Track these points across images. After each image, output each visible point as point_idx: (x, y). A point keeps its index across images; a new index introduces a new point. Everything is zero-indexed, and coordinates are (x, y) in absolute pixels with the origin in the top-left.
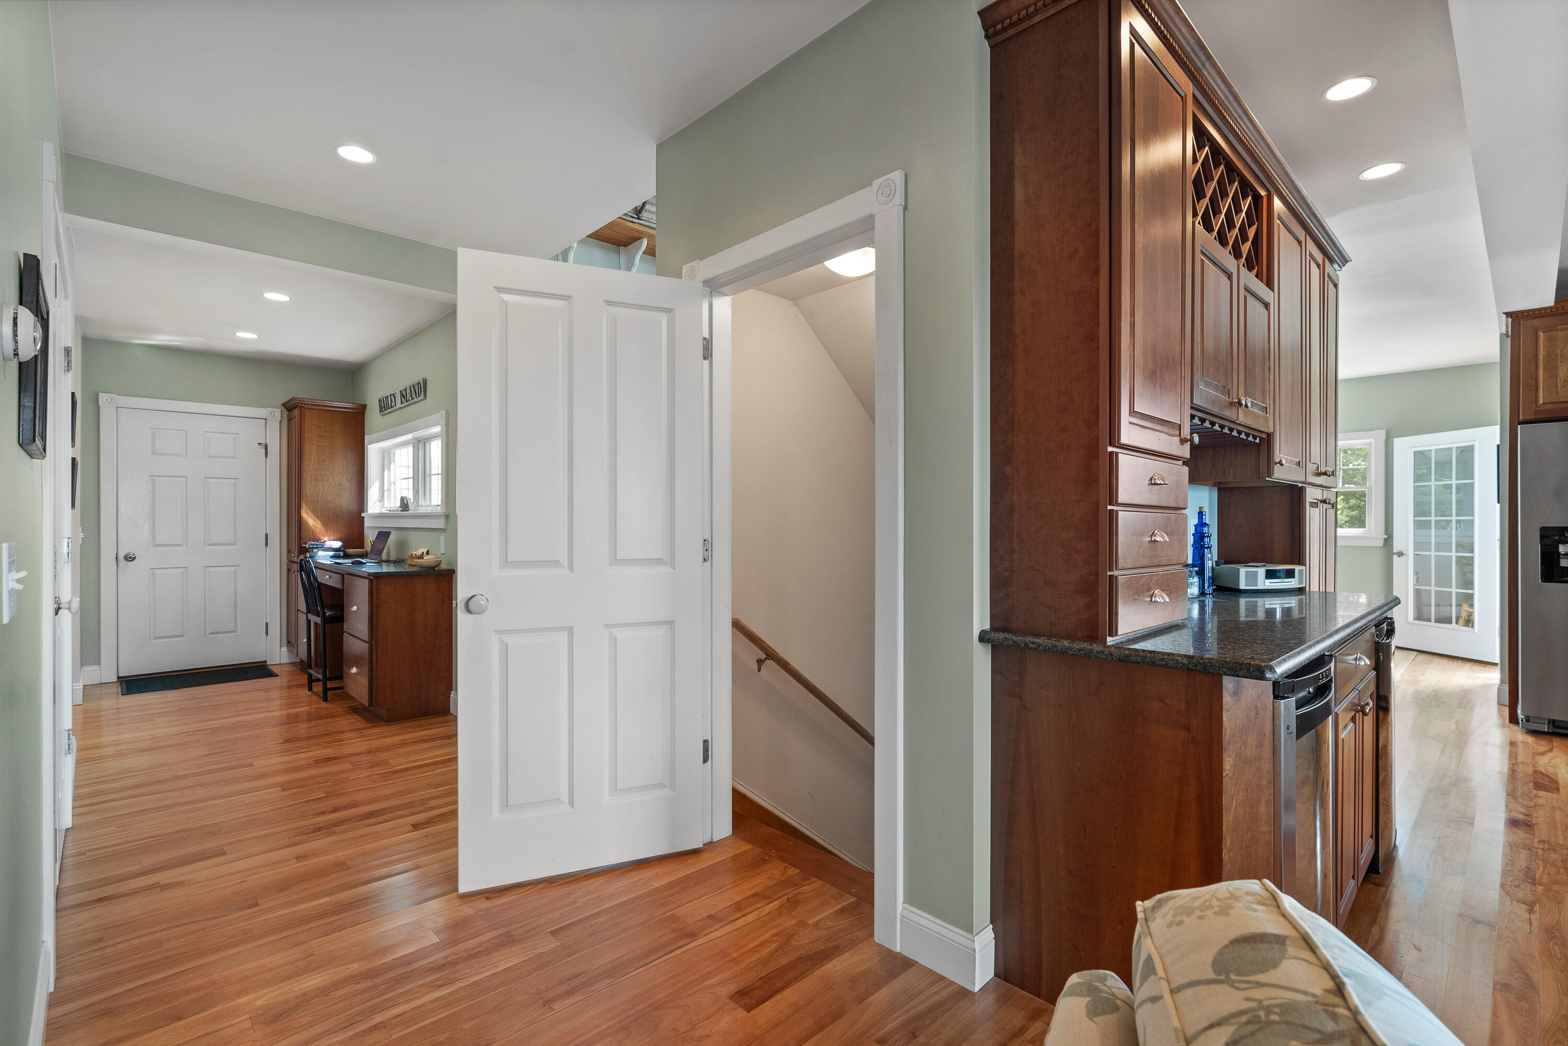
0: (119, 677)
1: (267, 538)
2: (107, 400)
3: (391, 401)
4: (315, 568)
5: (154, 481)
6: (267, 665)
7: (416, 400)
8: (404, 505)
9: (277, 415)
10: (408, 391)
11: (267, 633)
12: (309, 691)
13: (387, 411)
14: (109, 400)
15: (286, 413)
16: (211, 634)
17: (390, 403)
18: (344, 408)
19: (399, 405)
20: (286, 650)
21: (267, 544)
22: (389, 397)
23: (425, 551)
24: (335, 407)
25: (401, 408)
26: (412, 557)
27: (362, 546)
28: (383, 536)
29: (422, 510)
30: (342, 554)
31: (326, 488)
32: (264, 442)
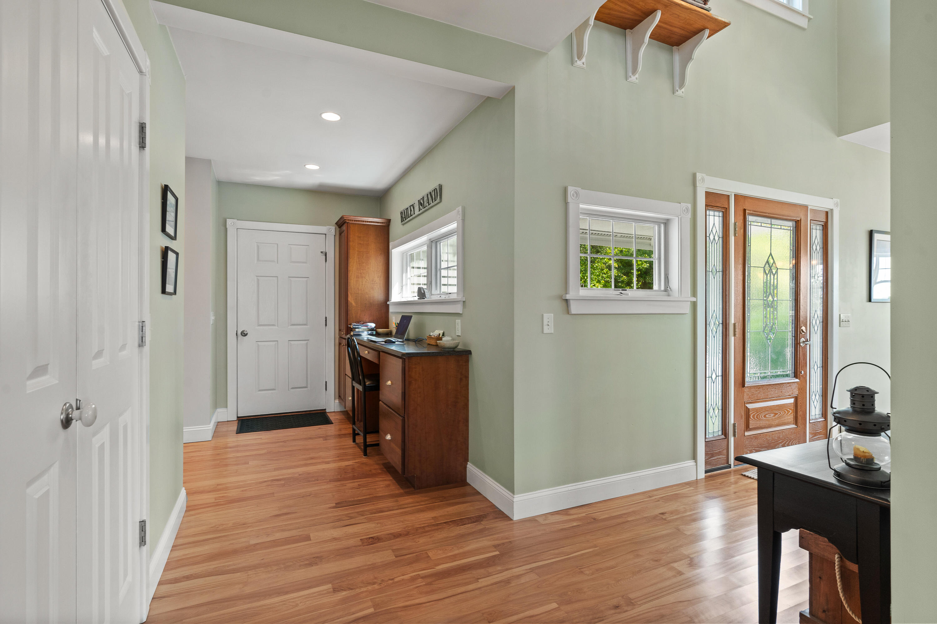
0: (238, 417)
1: (326, 321)
2: (231, 223)
3: (411, 211)
4: (358, 344)
5: (258, 280)
6: (326, 412)
7: (432, 204)
8: (421, 294)
9: (332, 230)
10: (426, 199)
11: (326, 389)
12: (353, 442)
13: (407, 220)
14: (233, 224)
15: (338, 229)
16: (293, 388)
17: (409, 213)
18: (376, 222)
19: (417, 212)
20: (338, 401)
21: (326, 325)
22: (409, 208)
23: (441, 332)
24: (370, 222)
25: (419, 215)
26: (430, 337)
27: (387, 327)
28: (405, 320)
29: (435, 298)
30: (374, 333)
31: (364, 283)
32: (324, 251)
